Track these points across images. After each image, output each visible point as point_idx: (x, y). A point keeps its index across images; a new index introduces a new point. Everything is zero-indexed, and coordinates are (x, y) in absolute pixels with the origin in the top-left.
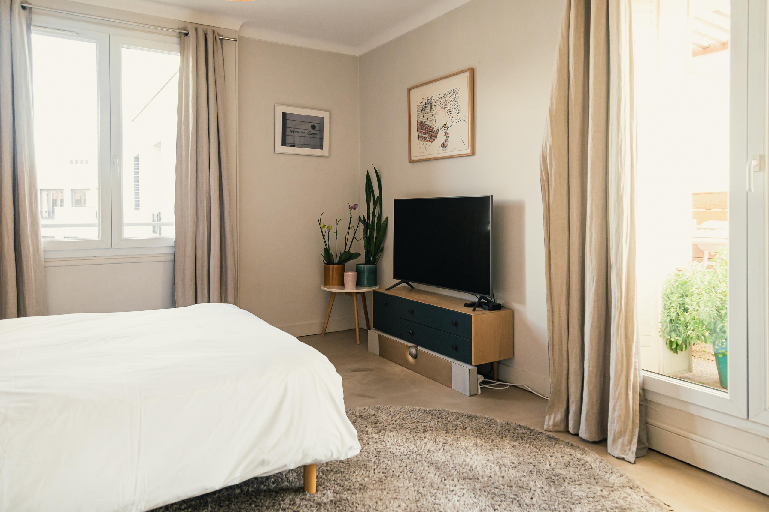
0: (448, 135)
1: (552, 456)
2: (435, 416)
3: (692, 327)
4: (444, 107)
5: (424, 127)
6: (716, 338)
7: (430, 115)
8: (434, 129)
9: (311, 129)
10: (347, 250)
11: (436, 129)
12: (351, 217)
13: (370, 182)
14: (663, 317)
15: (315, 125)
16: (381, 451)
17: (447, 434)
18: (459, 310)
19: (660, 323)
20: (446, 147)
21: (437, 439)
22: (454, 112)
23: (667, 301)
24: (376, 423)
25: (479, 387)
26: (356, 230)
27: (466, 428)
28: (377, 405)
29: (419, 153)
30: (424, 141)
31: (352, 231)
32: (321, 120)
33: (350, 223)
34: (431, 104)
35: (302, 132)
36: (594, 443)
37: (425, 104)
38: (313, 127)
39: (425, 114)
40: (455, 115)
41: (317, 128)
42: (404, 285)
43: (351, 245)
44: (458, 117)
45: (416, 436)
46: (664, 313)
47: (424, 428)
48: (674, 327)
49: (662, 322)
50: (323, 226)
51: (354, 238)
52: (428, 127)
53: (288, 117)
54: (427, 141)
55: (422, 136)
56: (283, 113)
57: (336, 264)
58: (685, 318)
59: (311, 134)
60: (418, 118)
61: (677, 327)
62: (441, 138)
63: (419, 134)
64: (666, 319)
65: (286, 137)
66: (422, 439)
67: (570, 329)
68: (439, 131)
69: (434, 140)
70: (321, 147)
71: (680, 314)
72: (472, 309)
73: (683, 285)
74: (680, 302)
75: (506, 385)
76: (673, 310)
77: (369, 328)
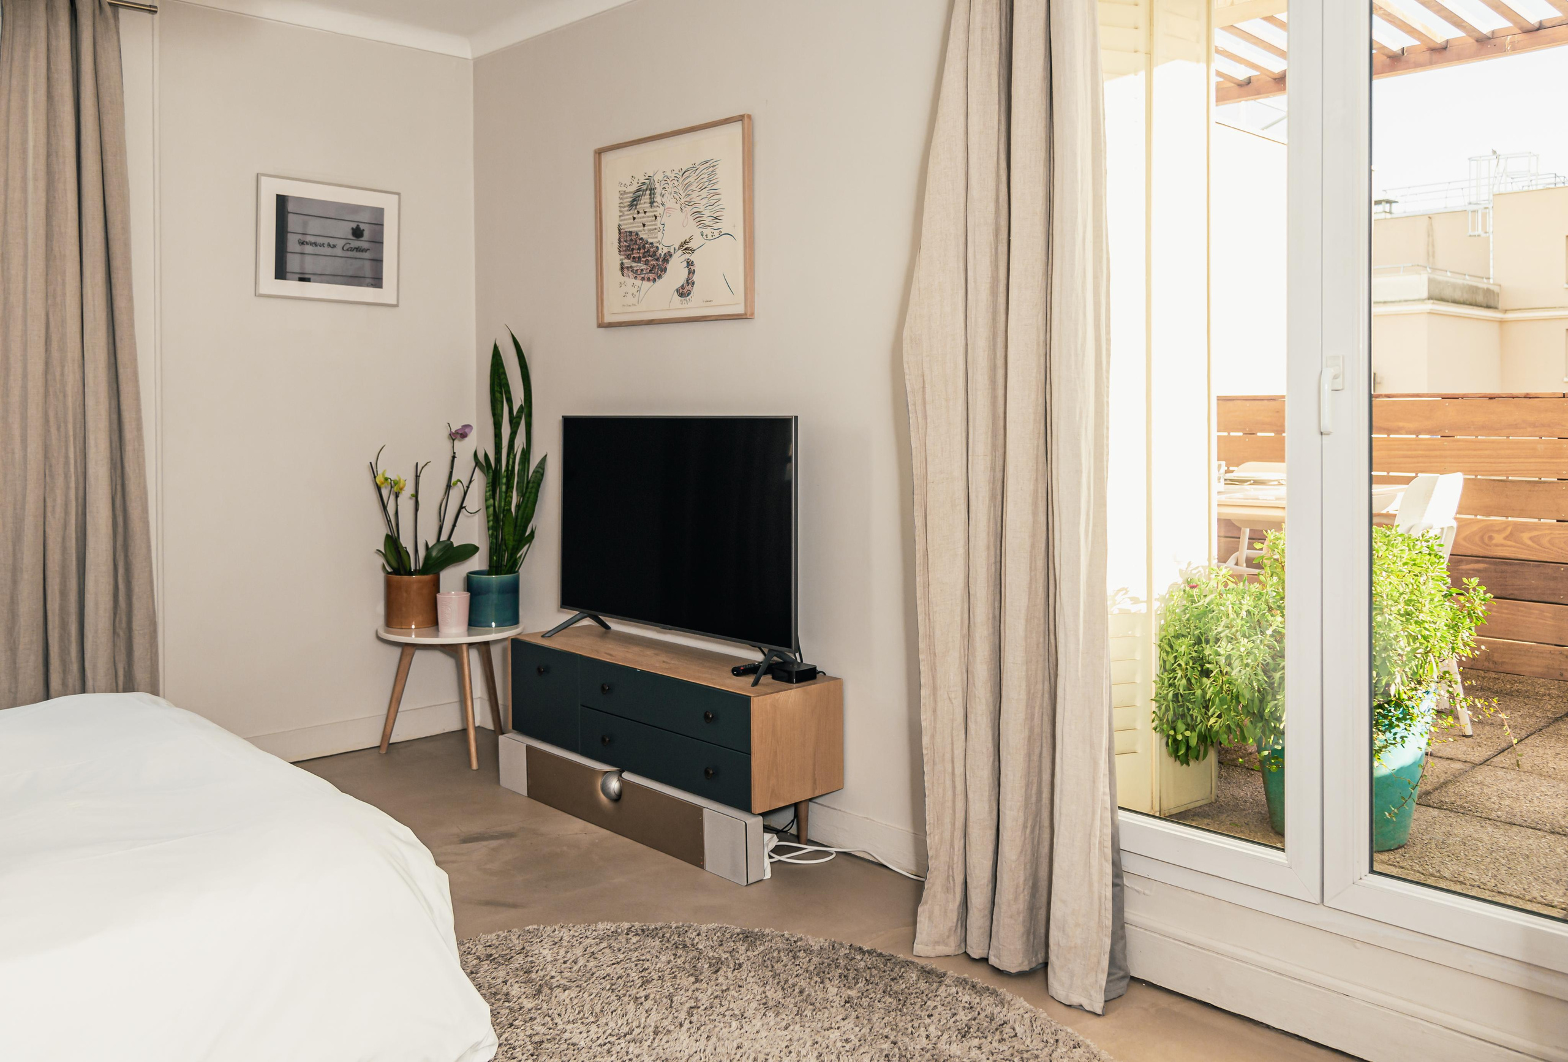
0: (692, 268)
1: (932, 1015)
2: (668, 941)
3: (1216, 710)
4: (683, 201)
5: (636, 243)
6: (1263, 732)
7: (648, 217)
8: (660, 252)
9: (351, 237)
10: (444, 538)
11: (665, 250)
12: (454, 457)
13: (501, 371)
14: (1161, 688)
15: (362, 226)
16: (543, 1042)
17: (697, 985)
18: (722, 685)
19: (1154, 702)
20: (689, 294)
21: (675, 999)
22: (707, 213)
23: (1168, 653)
24: (528, 972)
25: (767, 861)
26: (468, 487)
27: (740, 965)
28: (528, 925)
29: (624, 305)
30: (636, 278)
31: (455, 494)
32: (378, 213)
33: (451, 473)
34: (652, 190)
35: (329, 245)
36: (1021, 975)
37: (638, 191)
38: (357, 233)
39: (638, 213)
40: (708, 221)
41: (367, 235)
42: (587, 622)
43: (454, 526)
44: (716, 226)
45: (624, 995)
46: (1162, 679)
47: (642, 974)
48: (1181, 709)
49: (1157, 699)
50: (383, 480)
51: (462, 507)
52: (644, 245)
53: (291, 207)
54: (643, 279)
55: (631, 267)
56: (278, 196)
57: (417, 572)
58: (1203, 690)
59: (352, 249)
60: (621, 223)
61: (1189, 710)
62: (676, 271)
63: (624, 261)
64: (1165, 692)
65: (286, 257)
66: (639, 1001)
67: (971, 725)
68: (671, 256)
69: (660, 277)
70: (377, 281)
71: (1193, 681)
72: (751, 679)
73: (1199, 617)
74: (1194, 654)
75: (829, 854)
76: (1179, 673)
77: (500, 730)
